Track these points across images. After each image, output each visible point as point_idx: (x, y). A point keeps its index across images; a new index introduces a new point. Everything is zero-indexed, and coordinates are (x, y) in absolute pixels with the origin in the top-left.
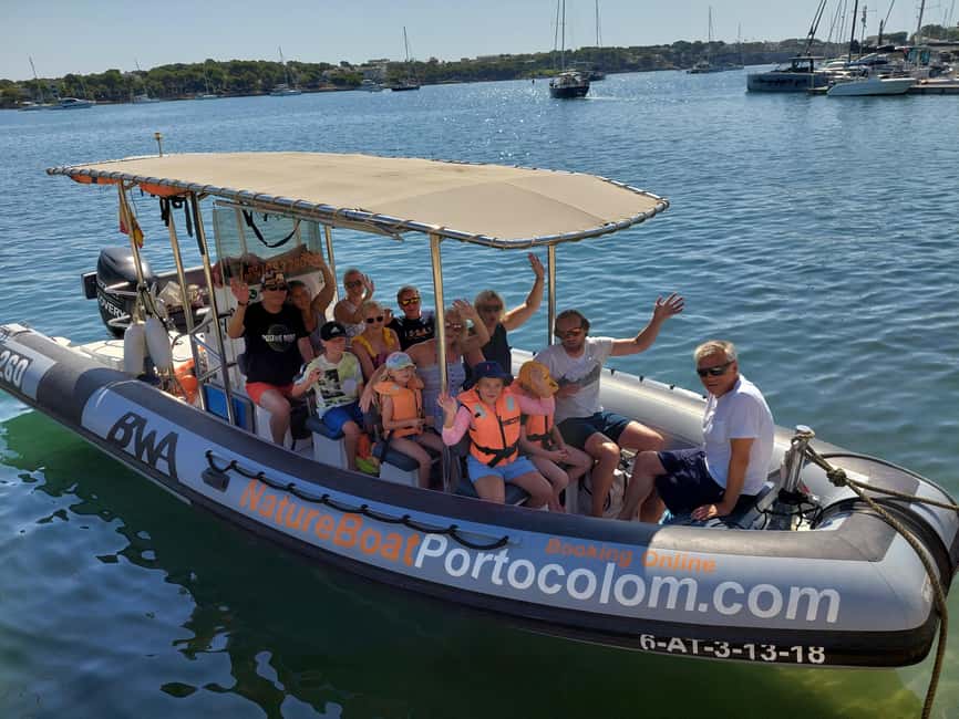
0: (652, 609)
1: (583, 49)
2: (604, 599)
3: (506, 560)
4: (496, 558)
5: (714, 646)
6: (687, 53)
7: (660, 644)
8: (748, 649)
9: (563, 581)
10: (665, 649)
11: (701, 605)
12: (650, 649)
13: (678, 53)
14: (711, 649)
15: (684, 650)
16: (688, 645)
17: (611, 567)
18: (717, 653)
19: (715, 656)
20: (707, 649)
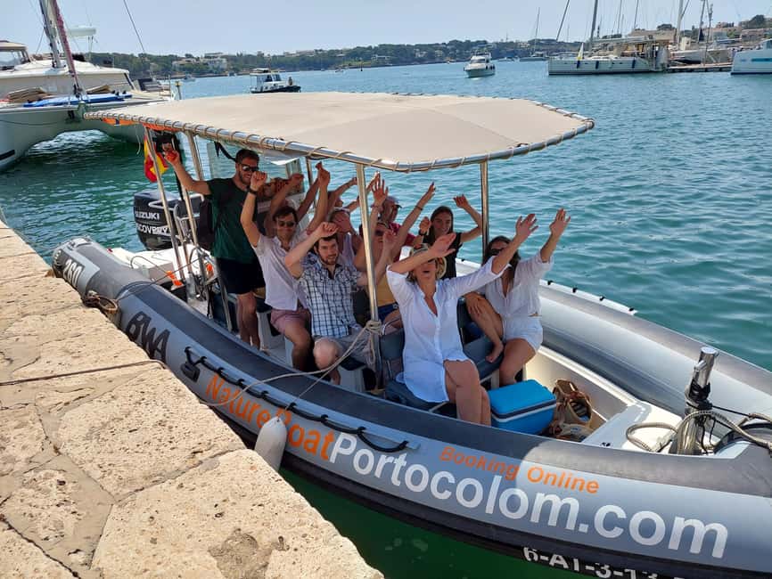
0: (534, 524)
1: (381, 45)
2: (490, 509)
3: (405, 464)
4: (396, 461)
5: (595, 566)
6: (461, 50)
7: (542, 557)
8: (629, 573)
9: (453, 488)
10: (547, 563)
11: (581, 525)
12: (533, 560)
13: (454, 50)
14: (592, 568)
15: (566, 566)
16: (570, 561)
17: (497, 479)
18: (598, 573)
19: (596, 576)
20: (588, 567)
